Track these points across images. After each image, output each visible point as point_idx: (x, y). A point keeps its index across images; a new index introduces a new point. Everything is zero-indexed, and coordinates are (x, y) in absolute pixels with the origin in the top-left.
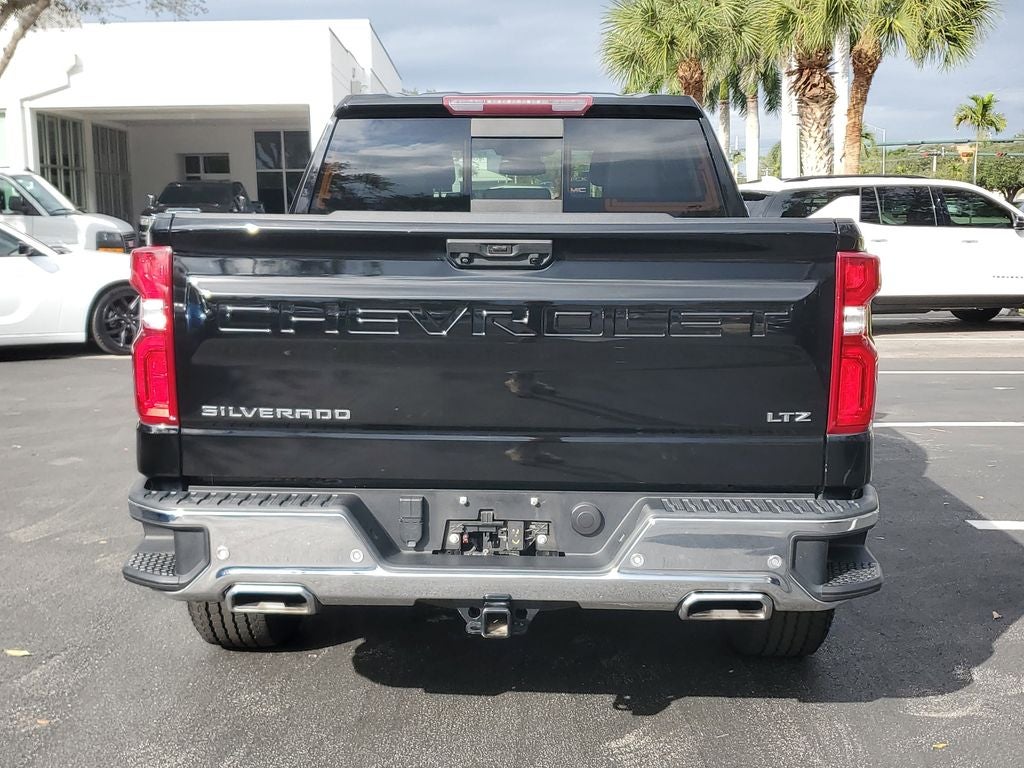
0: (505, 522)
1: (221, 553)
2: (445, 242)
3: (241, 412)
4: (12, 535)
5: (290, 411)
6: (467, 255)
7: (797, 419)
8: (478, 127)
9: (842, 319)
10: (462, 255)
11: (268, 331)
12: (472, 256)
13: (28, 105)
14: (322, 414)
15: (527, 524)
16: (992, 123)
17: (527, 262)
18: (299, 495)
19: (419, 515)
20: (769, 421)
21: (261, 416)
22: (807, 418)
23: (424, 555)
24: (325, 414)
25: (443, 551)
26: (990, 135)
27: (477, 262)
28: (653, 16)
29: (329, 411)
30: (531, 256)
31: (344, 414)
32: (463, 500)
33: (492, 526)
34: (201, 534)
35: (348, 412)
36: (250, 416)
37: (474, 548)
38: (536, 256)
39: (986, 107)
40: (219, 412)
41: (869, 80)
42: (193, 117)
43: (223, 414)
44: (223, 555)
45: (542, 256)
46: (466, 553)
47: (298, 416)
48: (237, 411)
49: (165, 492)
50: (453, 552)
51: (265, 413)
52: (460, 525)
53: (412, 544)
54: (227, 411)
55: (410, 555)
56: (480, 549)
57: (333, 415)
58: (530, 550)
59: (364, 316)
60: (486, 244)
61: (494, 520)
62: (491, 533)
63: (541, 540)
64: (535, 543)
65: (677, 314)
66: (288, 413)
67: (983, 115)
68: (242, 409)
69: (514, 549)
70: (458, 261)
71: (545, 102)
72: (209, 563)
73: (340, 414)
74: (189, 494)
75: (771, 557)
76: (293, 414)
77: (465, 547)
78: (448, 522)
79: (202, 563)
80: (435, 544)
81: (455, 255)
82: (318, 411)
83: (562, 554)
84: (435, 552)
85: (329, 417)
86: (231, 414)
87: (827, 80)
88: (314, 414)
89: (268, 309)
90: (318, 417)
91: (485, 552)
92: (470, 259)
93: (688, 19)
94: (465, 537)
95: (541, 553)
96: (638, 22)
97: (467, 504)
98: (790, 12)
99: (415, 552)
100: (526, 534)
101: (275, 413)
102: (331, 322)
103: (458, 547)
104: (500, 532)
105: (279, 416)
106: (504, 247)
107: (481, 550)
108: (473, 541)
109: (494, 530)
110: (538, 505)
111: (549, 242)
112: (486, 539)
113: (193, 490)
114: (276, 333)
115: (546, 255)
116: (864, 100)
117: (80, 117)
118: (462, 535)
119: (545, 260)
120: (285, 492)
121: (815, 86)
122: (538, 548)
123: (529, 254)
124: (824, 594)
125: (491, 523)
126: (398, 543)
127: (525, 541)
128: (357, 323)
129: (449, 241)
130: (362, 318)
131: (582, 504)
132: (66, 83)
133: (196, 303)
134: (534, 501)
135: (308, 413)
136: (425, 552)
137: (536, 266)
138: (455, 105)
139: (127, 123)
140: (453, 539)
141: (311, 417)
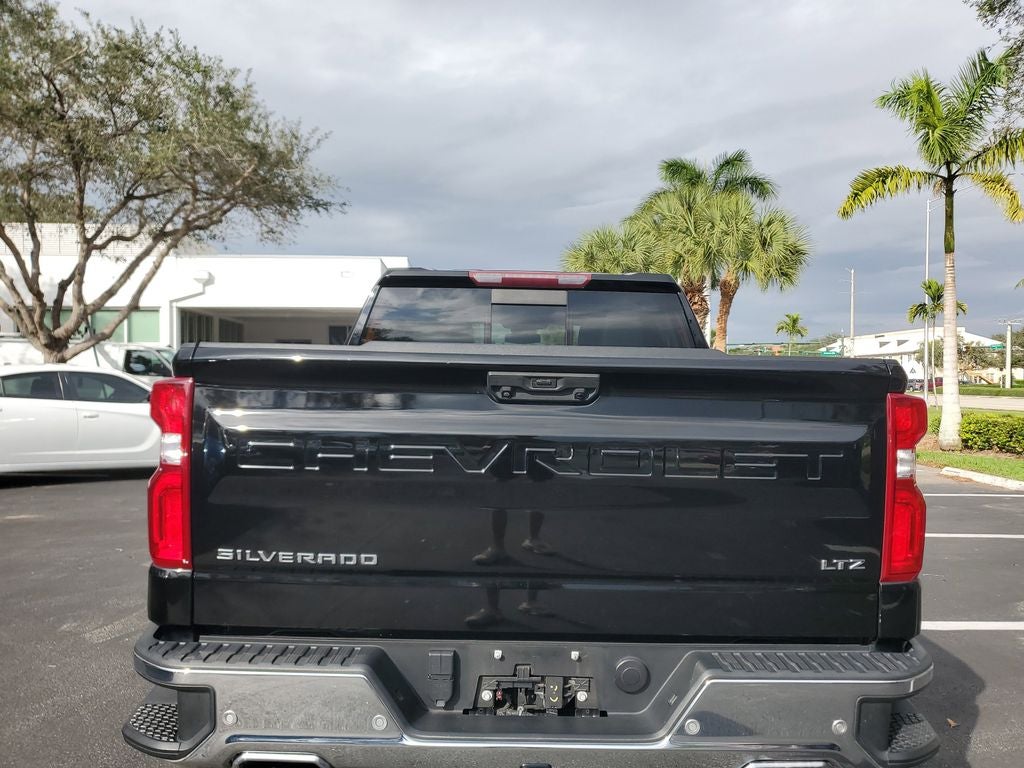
0: (543, 678)
1: (228, 717)
2: (487, 374)
3: (258, 556)
4: (88, 635)
5: (311, 555)
6: (509, 389)
7: (851, 567)
8: (497, 295)
9: (895, 461)
10: (504, 389)
11: (291, 468)
12: (515, 389)
13: (174, 304)
14: (346, 559)
15: (566, 680)
16: (799, 332)
17: (571, 397)
18: (318, 647)
19: (449, 671)
20: (823, 568)
21: (281, 560)
22: (860, 566)
23: (455, 715)
24: (350, 559)
25: (475, 709)
26: (797, 339)
27: (519, 396)
28: (592, 257)
29: (354, 556)
30: (576, 391)
31: (371, 559)
32: (498, 654)
33: (528, 682)
34: (208, 694)
35: (375, 556)
36: (268, 560)
37: (508, 704)
38: (582, 390)
39: (795, 321)
40: (235, 555)
41: (731, 300)
42: (287, 315)
43: (239, 558)
44: (230, 719)
45: (588, 390)
46: (500, 712)
47: (320, 561)
48: (254, 554)
49: (174, 643)
50: (485, 710)
51: (285, 557)
52: (494, 681)
53: (441, 704)
54: (244, 555)
55: (439, 715)
56: (514, 706)
57: (358, 559)
58: (569, 708)
59: (395, 452)
60: (530, 378)
61: (531, 676)
62: (526, 689)
63: (582, 696)
64: (574, 699)
65: (730, 454)
66: (309, 557)
67: (793, 326)
68: (260, 552)
69: (552, 707)
70: (499, 395)
71: (553, 277)
72: (213, 728)
73: (366, 559)
74: (200, 645)
75: (836, 722)
76: (315, 558)
77: (498, 704)
78: (481, 677)
79: (206, 728)
80: (466, 702)
81: (496, 388)
82: (342, 556)
83: (604, 714)
84: (466, 712)
85: (353, 562)
86: (248, 558)
87: (703, 300)
88: (338, 559)
89: (292, 444)
90: (342, 562)
91: (520, 710)
92: (512, 393)
93: (615, 259)
94: (499, 693)
95: (581, 711)
96: (582, 261)
97: (502, 658)
98: (681, 256)
99: (443, 711)
100: (565, 691)
101: (295, 558)
102: (360, 459)
103: (491, 704)
104: (536, 687)
105: (299, 561)
106: (549, 381)
107: (516, 709)
108: (507, 697)
109: (530, 686)
110: (579, 660)
111: (597, 376)
112: (521, 695)
113: (204, 641)
114: (299, 470)
115: (592, 390)
116: (727, 312)
117: (211, 314)
118: (495, 692)
119: (590, 396)
120: (303, 643)
121: (695, 303)
122: (578, 706)
123: (574, 389)
124: (890, 762)
125: (527, 679)
126: (427, 702)
127: (564, 698)
128: (389, 460)
129: (490, 373)
130: (395, 454)
131: (626, 658)
132: (201, 291)
133: (217, 438)
134: (575, 655)
135: (332, 557)
136: (454, 711)
137: (582, 401)
138: (479, 278)
139: (245, 319)
140: (486, 695)
141: (334, 562)
